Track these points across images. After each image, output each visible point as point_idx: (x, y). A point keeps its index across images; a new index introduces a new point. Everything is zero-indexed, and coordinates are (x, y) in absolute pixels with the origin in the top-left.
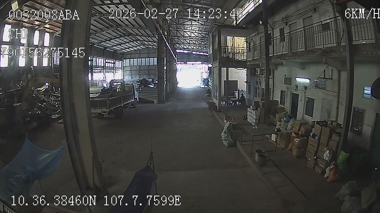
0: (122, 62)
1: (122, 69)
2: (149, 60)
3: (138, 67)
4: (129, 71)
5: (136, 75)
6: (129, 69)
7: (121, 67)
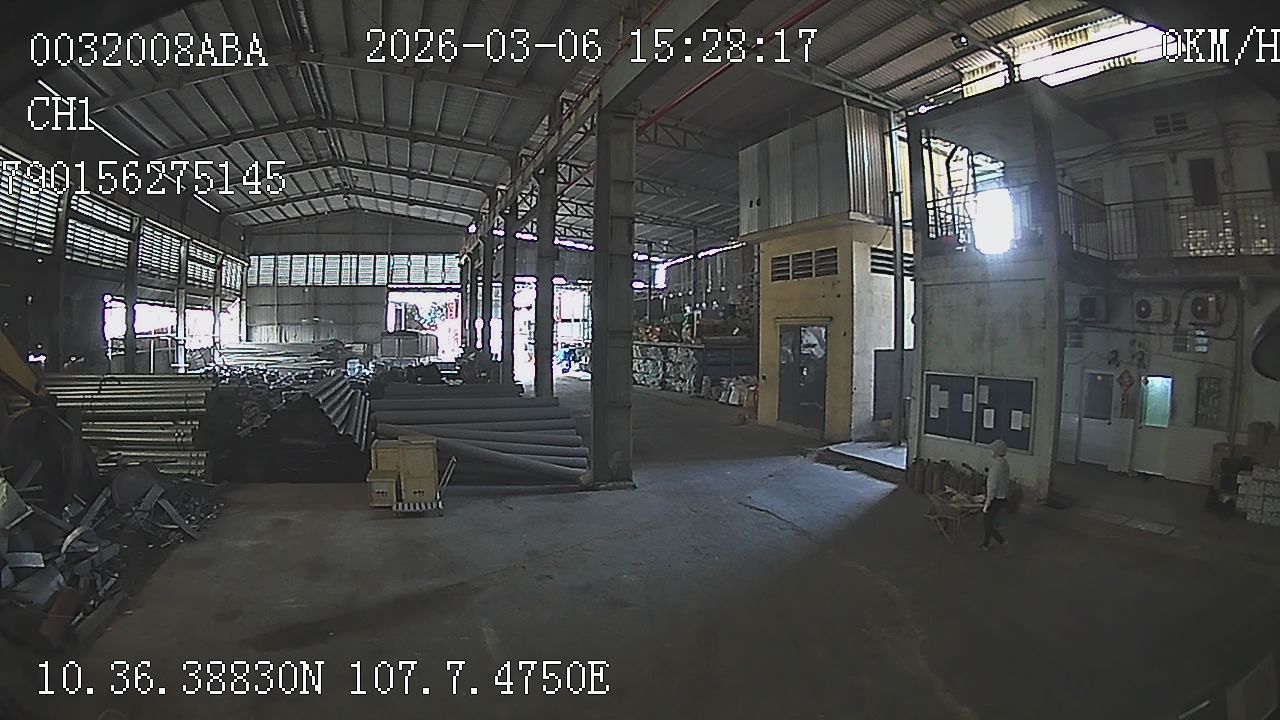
0: (246, 264)
1: (244, 297)
2: (354, 261)
3: (307, 290)
4: (273, 305)
5: (301, 324)
6: (268, 298)
7: (238, 287)
